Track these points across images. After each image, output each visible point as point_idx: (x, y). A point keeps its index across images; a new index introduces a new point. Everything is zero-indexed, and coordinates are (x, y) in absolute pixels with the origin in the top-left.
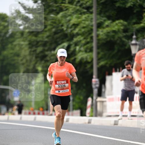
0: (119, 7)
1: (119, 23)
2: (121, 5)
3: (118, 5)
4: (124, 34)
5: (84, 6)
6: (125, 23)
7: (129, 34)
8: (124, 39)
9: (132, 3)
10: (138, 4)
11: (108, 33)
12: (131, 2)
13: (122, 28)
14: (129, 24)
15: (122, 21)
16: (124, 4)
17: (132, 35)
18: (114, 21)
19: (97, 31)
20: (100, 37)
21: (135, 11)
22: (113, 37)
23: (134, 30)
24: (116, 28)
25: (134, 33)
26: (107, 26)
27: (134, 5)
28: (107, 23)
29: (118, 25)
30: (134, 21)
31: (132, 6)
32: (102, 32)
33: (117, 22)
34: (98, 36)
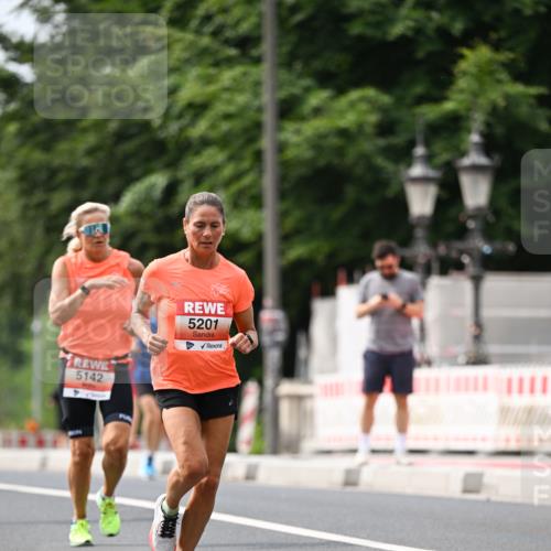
0: (361, 38)
1: (363, 99)
2: (370, 32)
3: (356, 29)
4: (381, 142)
5: (229, 34)
6: (386, 99)
7: (399, 140)
8: (380, 161)
9: (411, 24)
10: (431, 27)
11: (322, 136)
12: (407, 18)
13: (373, 118)
14: (399, 101)
15: (370, 92)
16: (378, 25)
17: (412, 144)
18: (341, 91)
19: (279, 129)
20: (291, 153)
21: (420, 54)
22: (340, 151)
23: (420, 126)
24: (348, 120)
25: (419, 138)
26: (317, 112)
27: (419, 31)
28: (317, 98)
29: (357, 108)
30: (419, 89)
31: (409, 33)
32: (298, 132)
33: (354, 95)
34: (281, 148)
